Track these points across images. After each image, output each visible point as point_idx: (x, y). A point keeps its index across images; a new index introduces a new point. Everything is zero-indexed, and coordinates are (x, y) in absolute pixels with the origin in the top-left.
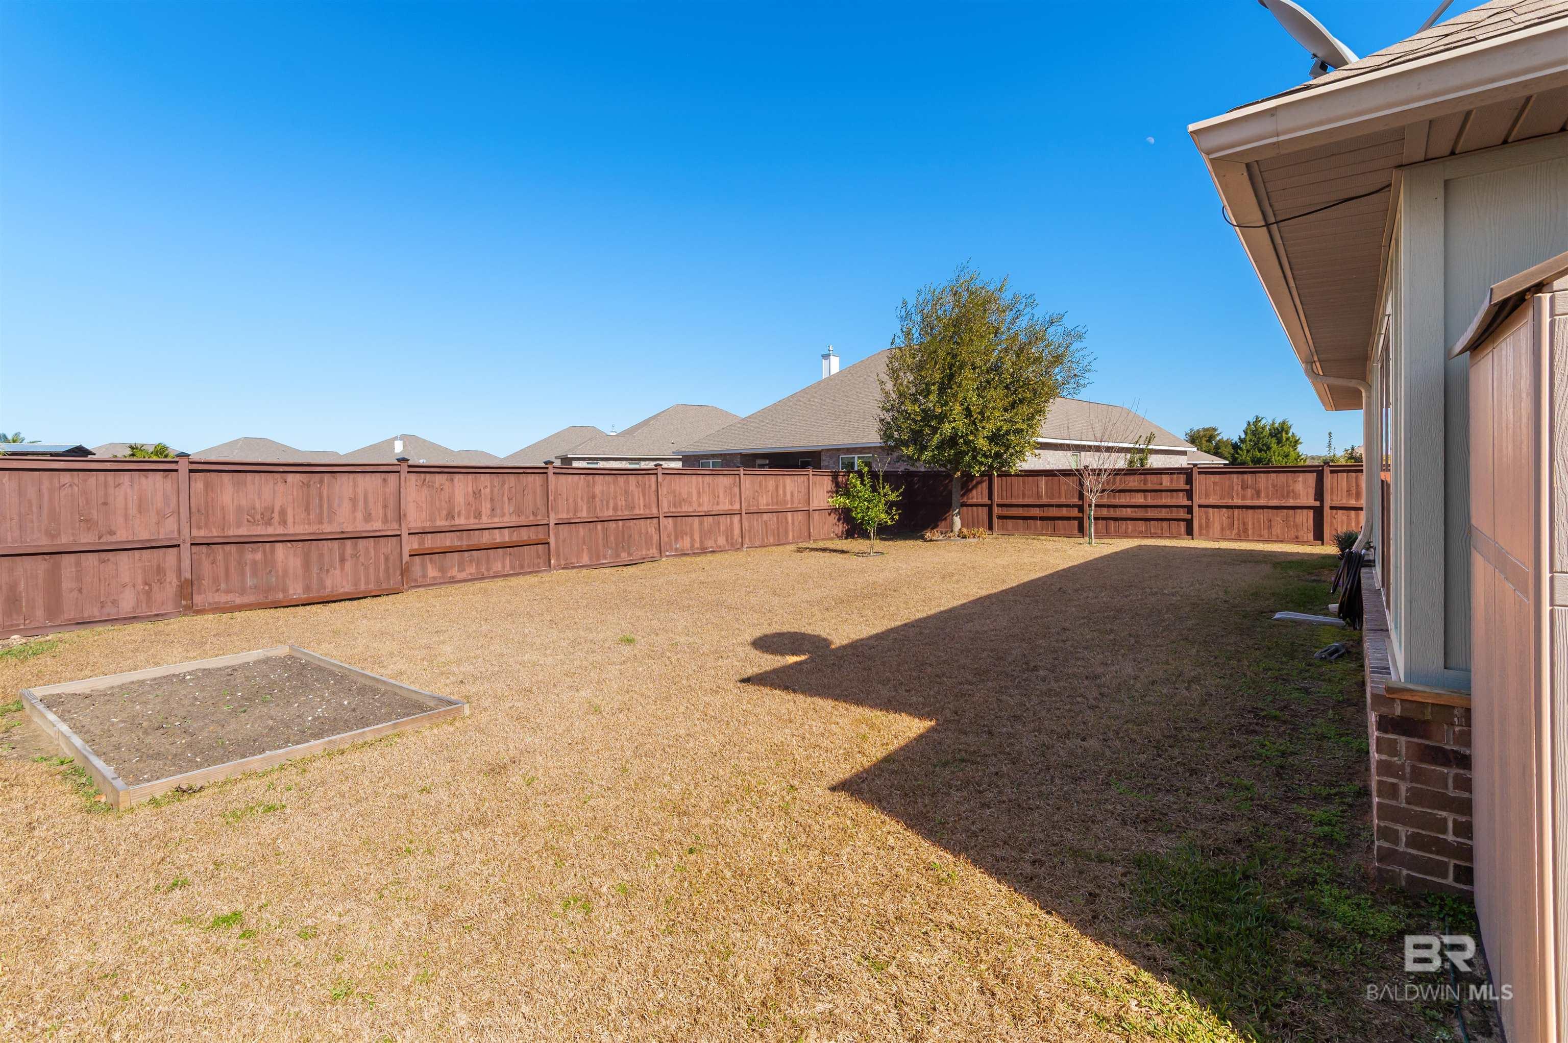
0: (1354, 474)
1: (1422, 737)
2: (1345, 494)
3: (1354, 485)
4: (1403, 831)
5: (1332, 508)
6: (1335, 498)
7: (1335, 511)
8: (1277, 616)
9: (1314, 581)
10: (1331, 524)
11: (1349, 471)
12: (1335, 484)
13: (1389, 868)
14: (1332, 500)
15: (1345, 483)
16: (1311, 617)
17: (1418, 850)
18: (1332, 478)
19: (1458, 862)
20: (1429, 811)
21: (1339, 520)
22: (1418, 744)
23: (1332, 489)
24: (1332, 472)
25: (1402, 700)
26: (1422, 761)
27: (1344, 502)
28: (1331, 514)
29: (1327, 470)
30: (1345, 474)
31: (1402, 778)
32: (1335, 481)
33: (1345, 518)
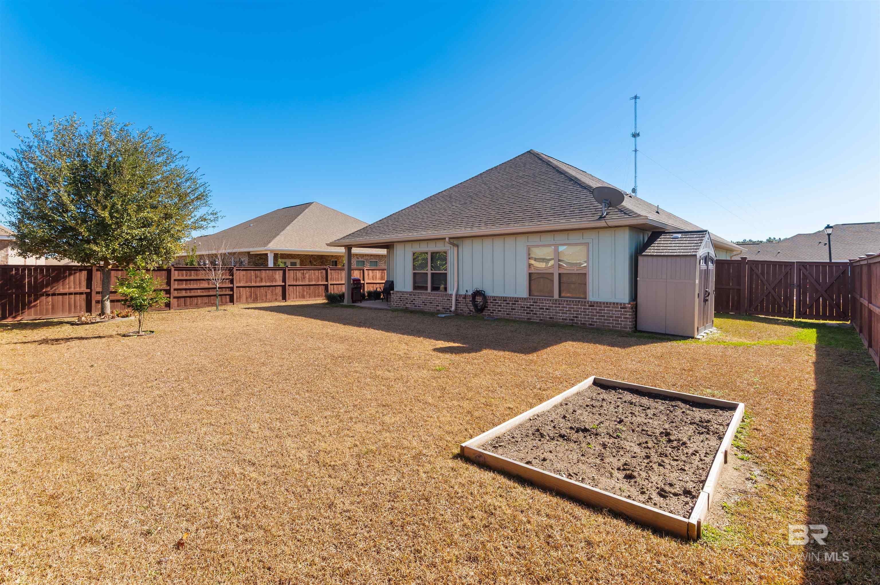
5: (289, 286)
6: (290, 281)
10: (289, 293)
12: (290, 276)
14: (289, 283)
18: (289, 273)
21: (292, 291)
24: (289, 270)
27: (294, 284)
29: (286, 268)
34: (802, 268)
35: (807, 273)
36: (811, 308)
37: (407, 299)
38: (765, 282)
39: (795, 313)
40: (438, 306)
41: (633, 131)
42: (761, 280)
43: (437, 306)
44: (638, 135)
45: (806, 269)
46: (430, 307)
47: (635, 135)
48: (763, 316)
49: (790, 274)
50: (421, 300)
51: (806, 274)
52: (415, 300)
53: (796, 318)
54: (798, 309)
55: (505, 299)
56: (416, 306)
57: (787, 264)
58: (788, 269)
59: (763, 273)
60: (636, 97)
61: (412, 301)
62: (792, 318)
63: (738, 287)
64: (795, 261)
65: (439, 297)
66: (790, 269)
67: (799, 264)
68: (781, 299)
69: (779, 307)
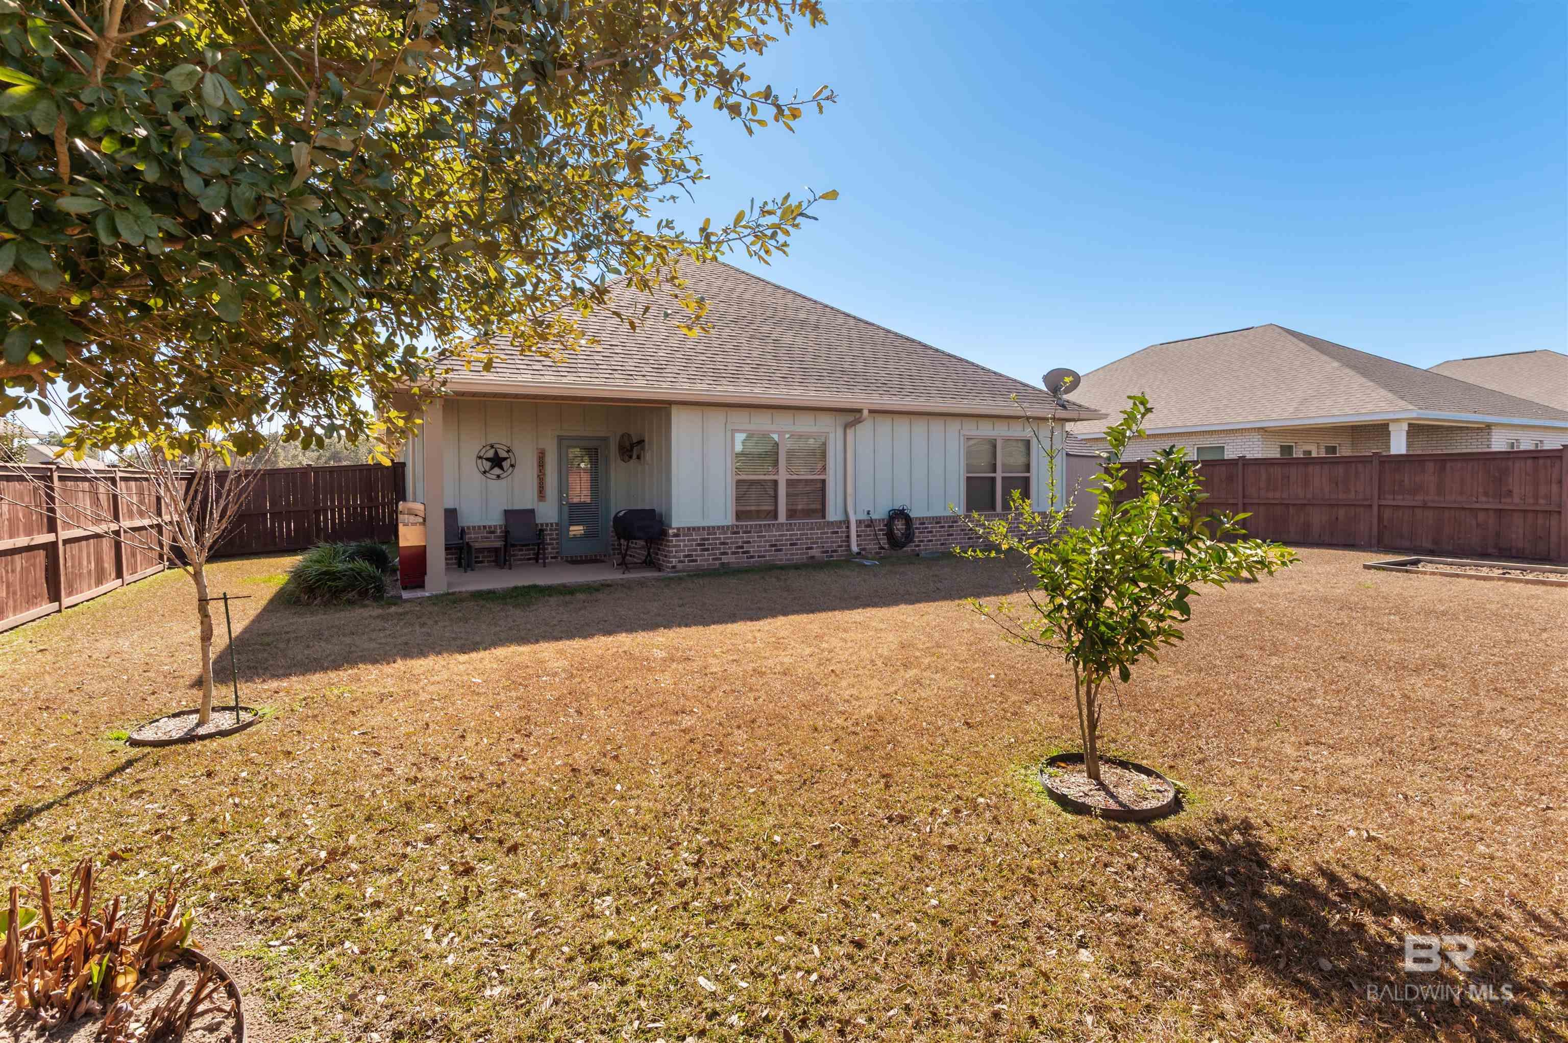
37: (723, 543)
40: (811, 548)
43: (807, 548)
46: (792, 554)
50: (766, 541)
52: (749, 542)
55: (937, 520)
56: (752, 557)
61: (742, 547)
65: (812, 529)
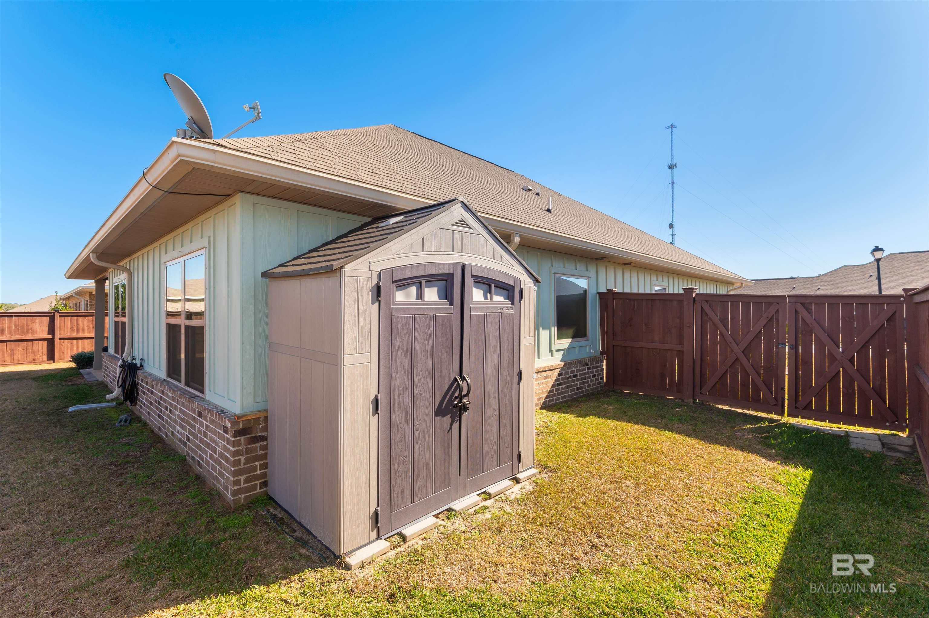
0: (75, 318)
1: (249, 434)
2: (69, 330)
3: (75, 324)
4: (242, 478)
5: (60, 339)
6: (62, 333)
7: (62, 341)
8: (71, 409)
9: (72, 385)
10: (60, 349)
11: (72, 316)
12: (62, 324)
13: (237, 497)
14: (60, 334)
15: (69, 324)
16: (94, 406)
17: (248, 483)
18: (61, 320)
19: (260, 481)
20: (252, 464)
21: (66, 346)
22: (248, 438)
23: (60, 327)
24: (60, 316)
25: (243, 421)
26: (249, 444)
27: (69, 335)
28: (60, 343)
29: (57, 315)
30: (69, 318)
31: (242, 455)
32: (63, 322)
33: (69, 345)
34: (800, 308)
35: (810, 320)
36: (820, 395)
38: (729, 339)
39: (786, 405)
41: (670, 162)
42: (721, 334)
44: (675, 166)
45: (809, 311)
47: (672, 167)
48: (726, 408)
49: (777, 321)
51: (808, 321)
53: (789, 415)
54: (794, 398)
57: (771, 300)
58: (772, 310)
59: (724, 321)
60: (672, 126)
62: (782, 414)
63: (678, 347)
64: (786, 293)
66: (777, 311)
67: (793, 300)
68: (760, 375)
69: (757, 390)
